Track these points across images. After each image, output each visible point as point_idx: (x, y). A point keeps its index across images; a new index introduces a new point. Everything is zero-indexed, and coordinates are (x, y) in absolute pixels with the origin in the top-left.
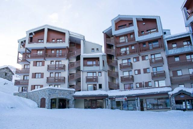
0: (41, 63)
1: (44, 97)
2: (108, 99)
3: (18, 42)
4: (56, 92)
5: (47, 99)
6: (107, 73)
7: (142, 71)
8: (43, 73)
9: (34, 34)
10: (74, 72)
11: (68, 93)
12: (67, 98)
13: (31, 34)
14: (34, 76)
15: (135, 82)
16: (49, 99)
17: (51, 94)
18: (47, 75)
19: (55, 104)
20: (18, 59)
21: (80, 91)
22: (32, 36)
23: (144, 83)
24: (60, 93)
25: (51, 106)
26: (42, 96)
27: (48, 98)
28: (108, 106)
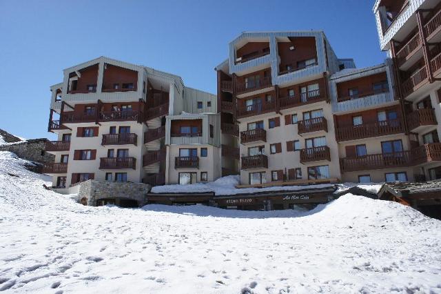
0: (92, 131)
1: (86, 197)
3: (51, 90)
4: (110, 187)
6: (220, 149)
7: (284, 147)
8: (95, 151)
9: (79, 75)
11: (135, 189)
13: (72, 75)
14: (80, 155)
15: (271, 168)
16: (93, 200)
18: (102, 152)
20: (51, 122)
21: (164, 184)
22: (75, 79)
23: (287, 171)
24: (118, 187)
26: (83, 194)
27: (91, 197)
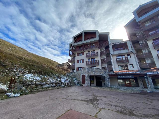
1: (84, 74)
2: (148, 77)
4: (94, 70)
5: (86, 76)
6: (136, 55)
10: (105, 57)
11: (103, 72)
12: (103, 75)
16: (88, 76)
17: (89, 71)
19: (93, 81)
22: (76, 40)
24: (97, 71)
25: (90, 82)
26: (82, 74)
27: (87, 74)
28: (150, 85)
